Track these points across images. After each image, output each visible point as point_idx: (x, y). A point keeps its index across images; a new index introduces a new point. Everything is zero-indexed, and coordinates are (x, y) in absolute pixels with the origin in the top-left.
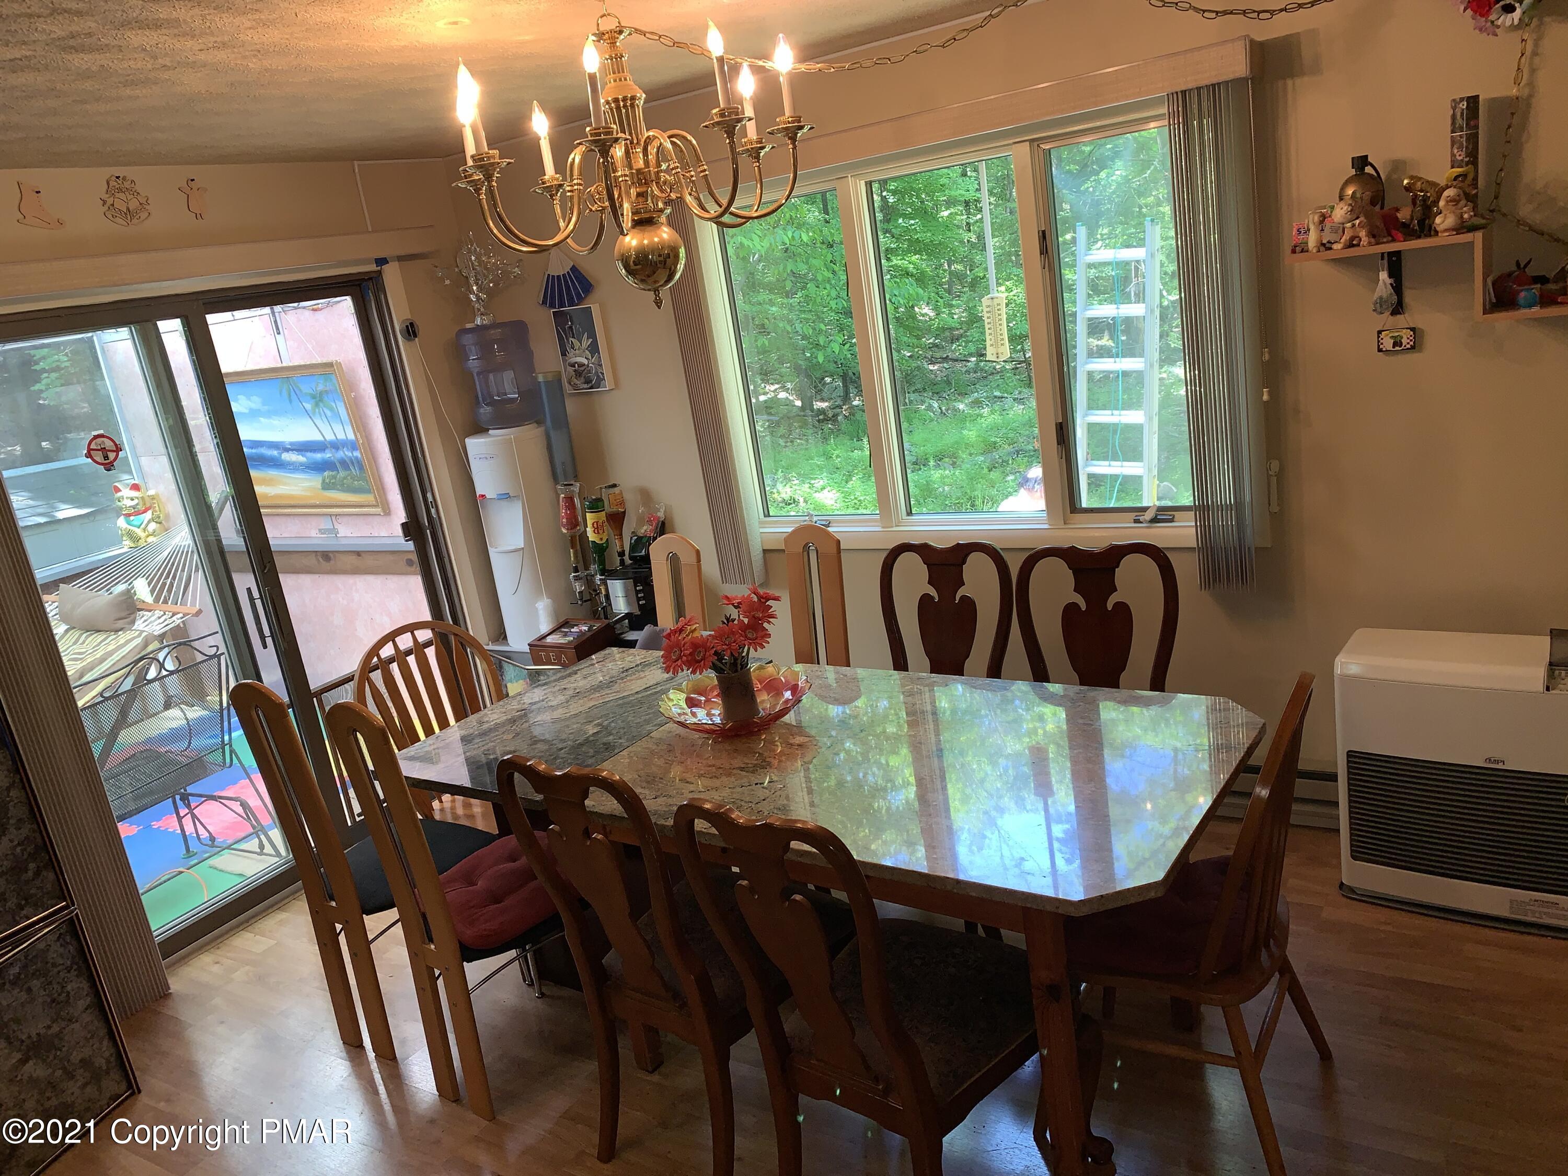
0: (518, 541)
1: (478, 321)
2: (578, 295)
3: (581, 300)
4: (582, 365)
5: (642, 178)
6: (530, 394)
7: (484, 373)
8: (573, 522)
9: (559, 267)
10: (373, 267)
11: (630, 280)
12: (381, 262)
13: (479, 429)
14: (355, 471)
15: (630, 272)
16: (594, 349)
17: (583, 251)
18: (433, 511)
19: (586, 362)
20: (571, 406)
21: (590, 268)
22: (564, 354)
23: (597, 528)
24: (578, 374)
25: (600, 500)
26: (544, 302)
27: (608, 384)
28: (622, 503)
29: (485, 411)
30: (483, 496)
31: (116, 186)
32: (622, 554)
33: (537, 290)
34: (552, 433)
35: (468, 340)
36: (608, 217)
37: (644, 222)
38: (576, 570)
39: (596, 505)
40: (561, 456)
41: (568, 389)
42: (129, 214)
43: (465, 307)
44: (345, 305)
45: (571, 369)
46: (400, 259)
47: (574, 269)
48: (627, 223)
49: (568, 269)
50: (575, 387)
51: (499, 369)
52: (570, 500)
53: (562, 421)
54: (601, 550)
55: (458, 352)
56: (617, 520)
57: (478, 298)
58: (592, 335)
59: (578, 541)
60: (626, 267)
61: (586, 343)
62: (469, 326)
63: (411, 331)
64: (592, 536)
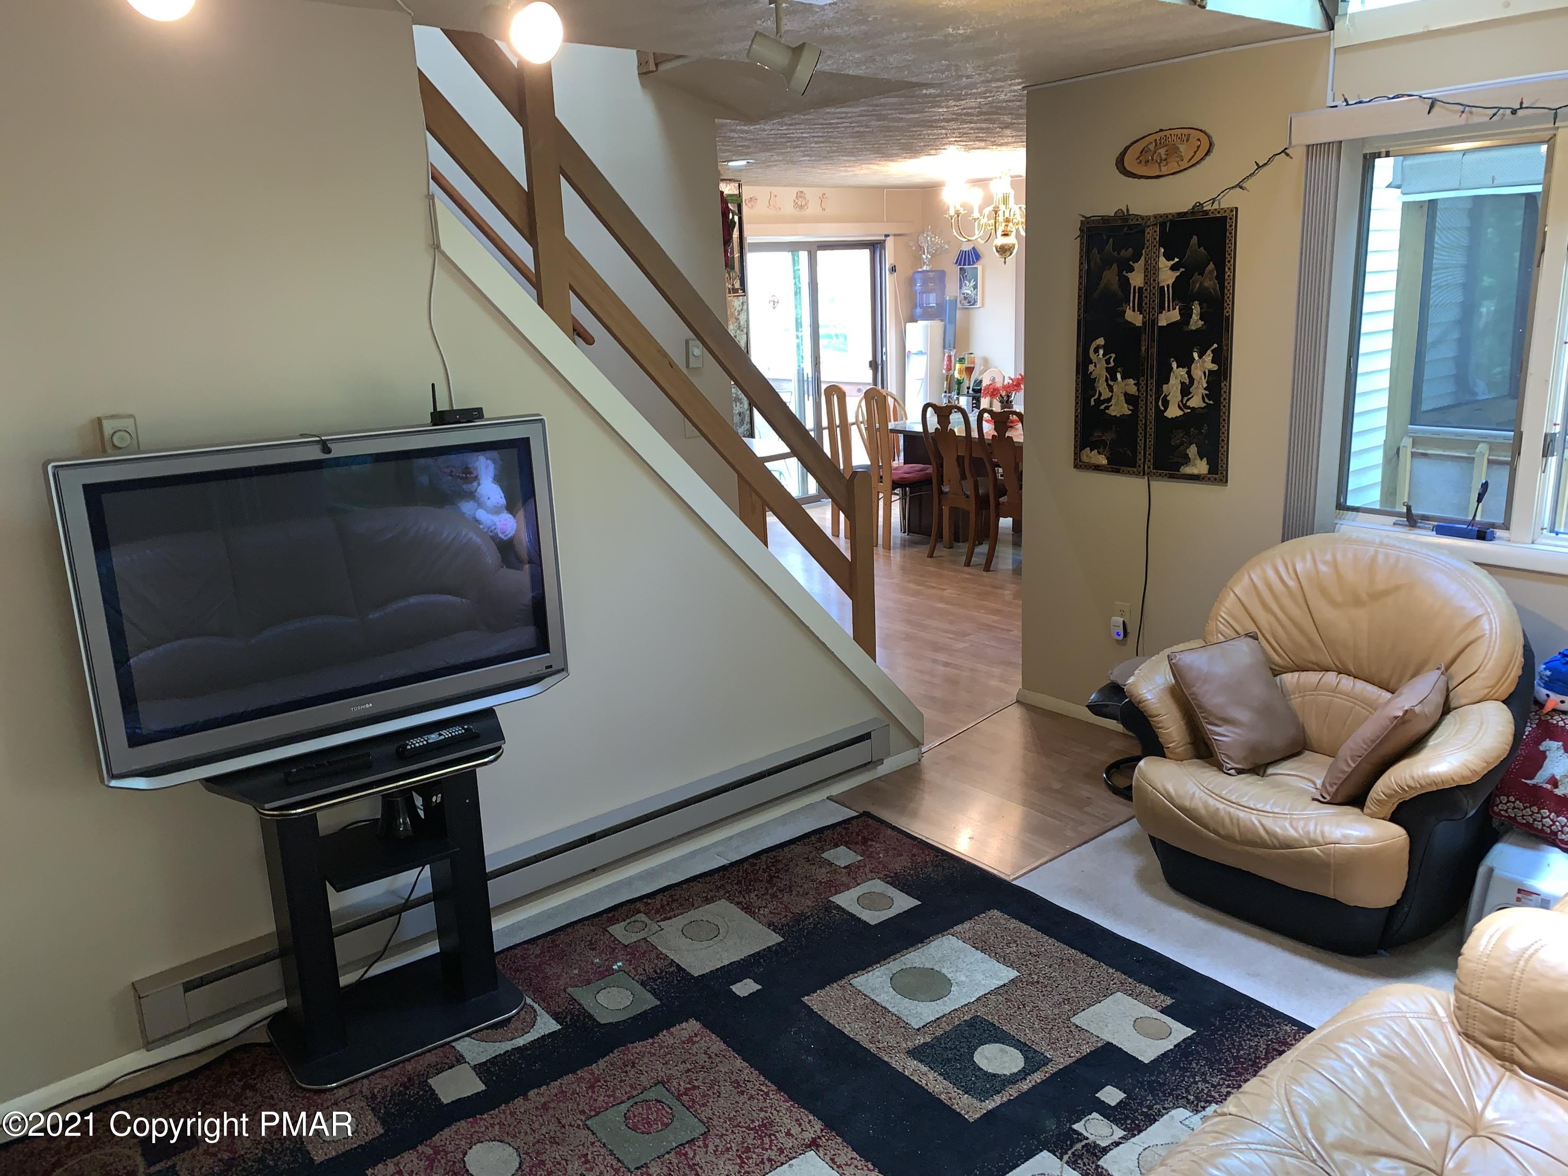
0: (922, 374)
1: (925, 268)
2: (973, 261)
3: (974, 263)
4: (968, 294)
5: (1007, 221)
6: (941, 306)
7: (922, 293)
8: (949, 368)
9: (967, 247)
10: (883, 238)
11: (997, 254)
12: (887, 236)
13: (913, 319)
14: (842, 339)
15: (997, 251)
16: (975, 287)
17: (983, 242)
18: (884, 357)
19: (970, 292)
20: (959, 314)
21: (981, 250)
22: (960, 288)
23: (960, 372)
24: (965, 298)
25: (963, 358)
26: (956, 263)
27: (979, 304)
28: (973, 363)
29: (919, 311)
30: (909, 352)
31: (800, 195)
32: (968, 388)
33: (954, 256)
34: (947, 325)
35: (918, 276)
36: (993, 231)
37: (1005, 235)
38: (946, 392)
39: (961, 360)
40: (950, 337)
41: (959, 305)
42: (801, 207)
43: (919, 261)
44: (866, 253)
45: (962, 296)
46: (895, 235)
47: (973, 248)
48: (999, 233)
49: (971, 248)
50: (963, 305)
51: (930, 291)
52: (950, 357)
53: (953, 320)
54: (959, 383)
55: (911, 281)
56: (970, 370)
57: (927, 257)
58: (976, 280)
59: (949, 378)
60: (996, 249)
61: (972, 283)
62: (920, 270)
63: (893, 269)
64: (957, 375)
